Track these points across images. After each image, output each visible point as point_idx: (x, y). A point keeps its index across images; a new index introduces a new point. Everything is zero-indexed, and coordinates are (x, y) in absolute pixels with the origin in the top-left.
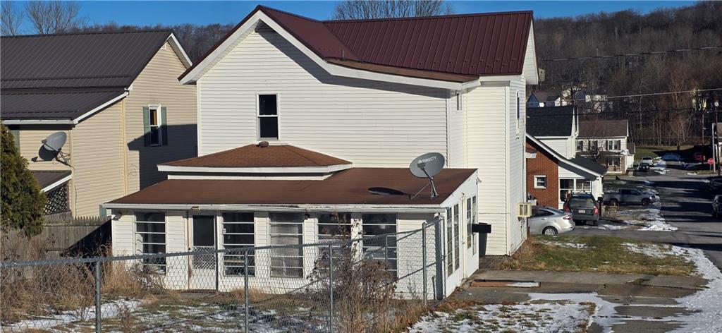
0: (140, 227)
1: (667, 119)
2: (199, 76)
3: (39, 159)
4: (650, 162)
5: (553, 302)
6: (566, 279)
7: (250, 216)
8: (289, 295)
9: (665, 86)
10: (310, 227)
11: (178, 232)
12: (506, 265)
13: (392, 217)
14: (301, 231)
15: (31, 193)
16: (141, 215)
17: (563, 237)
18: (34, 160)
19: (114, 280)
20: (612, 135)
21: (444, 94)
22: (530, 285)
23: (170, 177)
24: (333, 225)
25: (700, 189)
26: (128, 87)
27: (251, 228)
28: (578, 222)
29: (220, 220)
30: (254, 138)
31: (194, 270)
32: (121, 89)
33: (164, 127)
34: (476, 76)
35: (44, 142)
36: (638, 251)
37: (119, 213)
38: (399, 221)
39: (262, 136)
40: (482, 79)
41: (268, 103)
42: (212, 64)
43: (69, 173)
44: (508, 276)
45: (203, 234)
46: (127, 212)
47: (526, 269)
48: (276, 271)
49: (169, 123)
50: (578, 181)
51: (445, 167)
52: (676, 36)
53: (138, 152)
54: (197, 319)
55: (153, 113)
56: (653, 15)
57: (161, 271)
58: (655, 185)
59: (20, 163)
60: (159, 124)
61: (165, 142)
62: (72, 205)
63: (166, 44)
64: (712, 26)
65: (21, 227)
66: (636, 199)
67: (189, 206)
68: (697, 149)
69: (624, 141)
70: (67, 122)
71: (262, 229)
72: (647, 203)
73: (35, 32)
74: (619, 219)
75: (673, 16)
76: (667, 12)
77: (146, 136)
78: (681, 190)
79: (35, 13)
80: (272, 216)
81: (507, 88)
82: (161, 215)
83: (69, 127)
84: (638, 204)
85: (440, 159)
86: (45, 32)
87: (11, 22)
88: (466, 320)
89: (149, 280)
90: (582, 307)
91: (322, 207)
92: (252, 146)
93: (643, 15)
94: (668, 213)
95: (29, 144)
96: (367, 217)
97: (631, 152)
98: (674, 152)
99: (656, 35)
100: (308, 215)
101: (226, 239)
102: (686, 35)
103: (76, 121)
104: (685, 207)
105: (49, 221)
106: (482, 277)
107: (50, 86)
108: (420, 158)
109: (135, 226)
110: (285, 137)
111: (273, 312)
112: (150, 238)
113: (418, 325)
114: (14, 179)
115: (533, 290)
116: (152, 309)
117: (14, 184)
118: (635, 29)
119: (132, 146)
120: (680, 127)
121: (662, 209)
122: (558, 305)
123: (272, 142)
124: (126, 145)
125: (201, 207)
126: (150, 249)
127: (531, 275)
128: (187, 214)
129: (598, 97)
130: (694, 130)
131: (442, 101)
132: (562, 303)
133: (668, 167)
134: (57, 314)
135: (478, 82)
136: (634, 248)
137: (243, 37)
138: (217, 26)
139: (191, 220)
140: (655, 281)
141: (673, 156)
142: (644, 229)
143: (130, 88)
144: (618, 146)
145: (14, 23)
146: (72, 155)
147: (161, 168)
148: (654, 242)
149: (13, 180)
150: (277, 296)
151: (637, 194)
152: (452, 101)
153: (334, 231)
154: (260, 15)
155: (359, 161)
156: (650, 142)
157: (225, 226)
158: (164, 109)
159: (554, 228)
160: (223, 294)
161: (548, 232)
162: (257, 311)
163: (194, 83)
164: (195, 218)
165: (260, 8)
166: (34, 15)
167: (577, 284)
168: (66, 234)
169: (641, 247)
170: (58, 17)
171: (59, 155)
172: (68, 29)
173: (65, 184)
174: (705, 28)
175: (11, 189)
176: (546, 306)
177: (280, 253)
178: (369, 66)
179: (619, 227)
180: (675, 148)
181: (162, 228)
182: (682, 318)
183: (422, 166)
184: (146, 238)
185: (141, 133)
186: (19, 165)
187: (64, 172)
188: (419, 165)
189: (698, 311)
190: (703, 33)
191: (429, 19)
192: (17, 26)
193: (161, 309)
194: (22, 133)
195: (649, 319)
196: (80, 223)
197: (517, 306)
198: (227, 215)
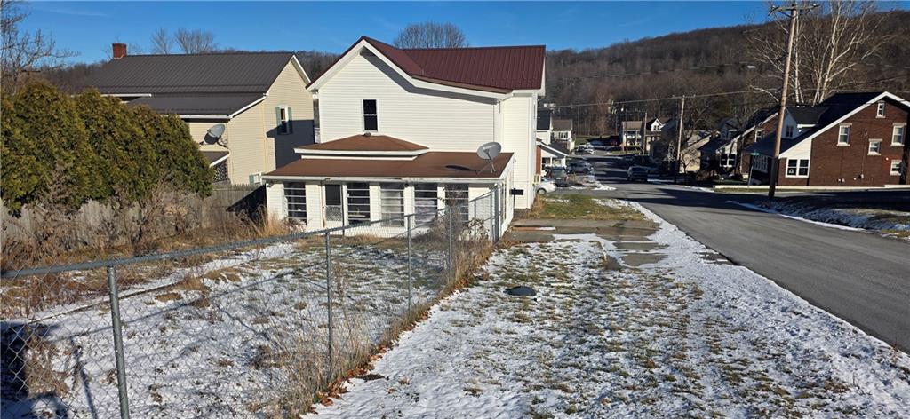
0: (287, 192)
1: (593, 120)
2: (320, 86)
3: (205, 143)
4: (584, 146)
5: (572, 240)
6: (570, 224)
7: (366, 185)
8: (394, 238)
9: (593, 99)
10: (409, 193)
11: (315, 196)
12: (531, 216)
13: (466, 186)
14: (402, 195)
15: (203, 167)
16: (288, 184)
17: (552, 195)
18: (202, 143)
19: (270, 229)
20: (563, 129)
21: (493, 101)
22: (551, 229)
23: (303, 157)
24: (426, 192)
25: (616, 163)
26: (265, 92)
27: (367, 193)
28: (558, 185)
29: (345, 188)
30: (361, 131)
31: (327, 222)
32: (261, 94)
33: (290, 121)
34: (511, 90)
35: (209, 131)
36: (602, 204)
37: (272, 182)
38: (470, 189)
39: (366, 129)
40: (514, 91)
41: (370, 106)
42: (330, 77)
43: (228, 153)
44: (534, 223)
45: (333, 197)
46: (278, 182)
47: (543, 218)
48: (385, 221)
49: (293, 119)
50: (553, 159)
51: (502, 151)
52: (598, 66)
53: (273, 139)
54: (341, 258)
55: (282, 111)
56: (584, 53)
57: (303, 223)
58: (589, 160)
59: (194, 147)
60: (287, 120)
61: (291, 132)
62: (230, 175)
63: (290, 63)
64: (620, 60)
65: (197, 191)
66: (581, 169)
67: (323, 178)
68: (612, 137)
69: (569, 133)
70: (225, 117)
71: (375, 193)
72: (586, 171)
73: (183, 53)
74: (579, 182)
75: (596, 54)
76: (593, 51)
77: (278, 127)
78: (605, 163)
79: (182, 38)
80: (383, 185)
81: (531, 98)
82: (302, 184)
83: (226, 121)
84: (581, 172)
85: (499, 146)
86: (189, 53)
87: (165, 45)
88: (521, 255)
89: (295, 228)
90: (592, 244)
91: (418, 180)
92: (358, 136)
93: (578, 52)
94: (600, 178)
95: (197, 131)
96: (449, 186)
97: (573, 140)
98: (598, 140)
99: (587, 66)
100: (407, 185)
101: (350, 200)
102: (604, 65)
103: (231, 116)
104: (609, 174)
105: (215, 187)
106: (518, 224)
107: (209, 91)
108: (485, 145)
109: (283, 192)
110: (383, 130)
111: (390, 251)
112: (293, 200)
113: (491, 259)
114: (191, 157)
115: (554, 232)
116: (305, 250)
117: (191, 161)
118: (573, 62)
119: (270, 134)
120: (602, 124)
121: (596, 175)
122: (575, 243)
123: (373, 133)
124: (266, 135)
125: (332, 178)
126: (293, 207)
127: (547, 222)
128: (321, 183)
129: (552, 105)
130: (611, 126)
131: (491, 106)
132: (578, 241)
133: (595, 149)
134: (237, 254)
135: (512, 94)
136: (599, 202)
137: (351, 58)
138: (304, 52)
139: (324, 187)
140: (627, 225)
141: (597, 142)
142: (596, 189)
143: (267, 94)
144: (566, 136)
145: (167, 46)
146: (229, 140)
147: (297, 151)
148: (609, 198)
149: (190, 159)
150: (386, 239)
151: (581, 166)
152: (497, 106)
153: (425, 195)
154: (364, 43)
155: (434, 147)
156: (583, 134)
157: (348, 192)
158: (290, 109)
159: (544, 189)
160: (349, 238)
161: (540, 192)
162: (379, 251)
163: (317, 91)
164: (326, 185)
165: (363, 38)
166: (182, 42)
167: (579, 228)
168: (230, 196)
169: (603, 201)
170: (198, 42)
171: (220, 141)
172: (209, 51)
173: (225, 161)
174: (615, 61)
175: (189, 165)
176: (568, 243)
177: (387, 210)
178: (440, 81)
179: (581, 188)
180: (598, 137)
181: (303, 193)
182: (661, 251)
183: (486, 151)
184: (290, 200)
185: (275, 126)
186: (194, 148)
187: (224, 152)
188: (485, 151)
189: (667, 246)
190: (614, 64)
191: (457, 49)
192: (169, 48)
193: (312, 250)
194: (192, 125)
195: (642, 252)
196: (239, 188)
197: (549, 244)
198: (350, 184)
